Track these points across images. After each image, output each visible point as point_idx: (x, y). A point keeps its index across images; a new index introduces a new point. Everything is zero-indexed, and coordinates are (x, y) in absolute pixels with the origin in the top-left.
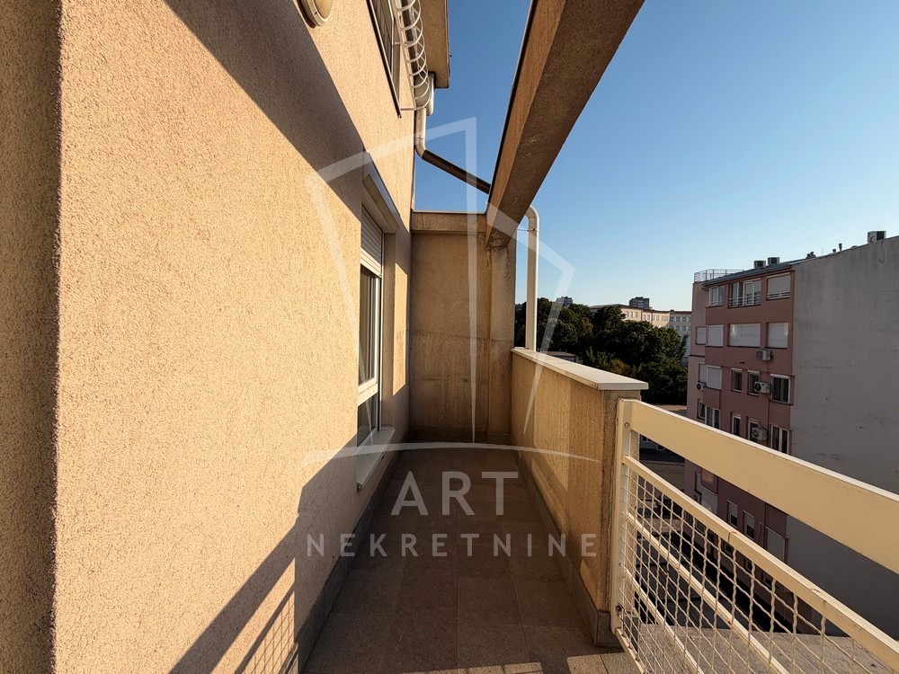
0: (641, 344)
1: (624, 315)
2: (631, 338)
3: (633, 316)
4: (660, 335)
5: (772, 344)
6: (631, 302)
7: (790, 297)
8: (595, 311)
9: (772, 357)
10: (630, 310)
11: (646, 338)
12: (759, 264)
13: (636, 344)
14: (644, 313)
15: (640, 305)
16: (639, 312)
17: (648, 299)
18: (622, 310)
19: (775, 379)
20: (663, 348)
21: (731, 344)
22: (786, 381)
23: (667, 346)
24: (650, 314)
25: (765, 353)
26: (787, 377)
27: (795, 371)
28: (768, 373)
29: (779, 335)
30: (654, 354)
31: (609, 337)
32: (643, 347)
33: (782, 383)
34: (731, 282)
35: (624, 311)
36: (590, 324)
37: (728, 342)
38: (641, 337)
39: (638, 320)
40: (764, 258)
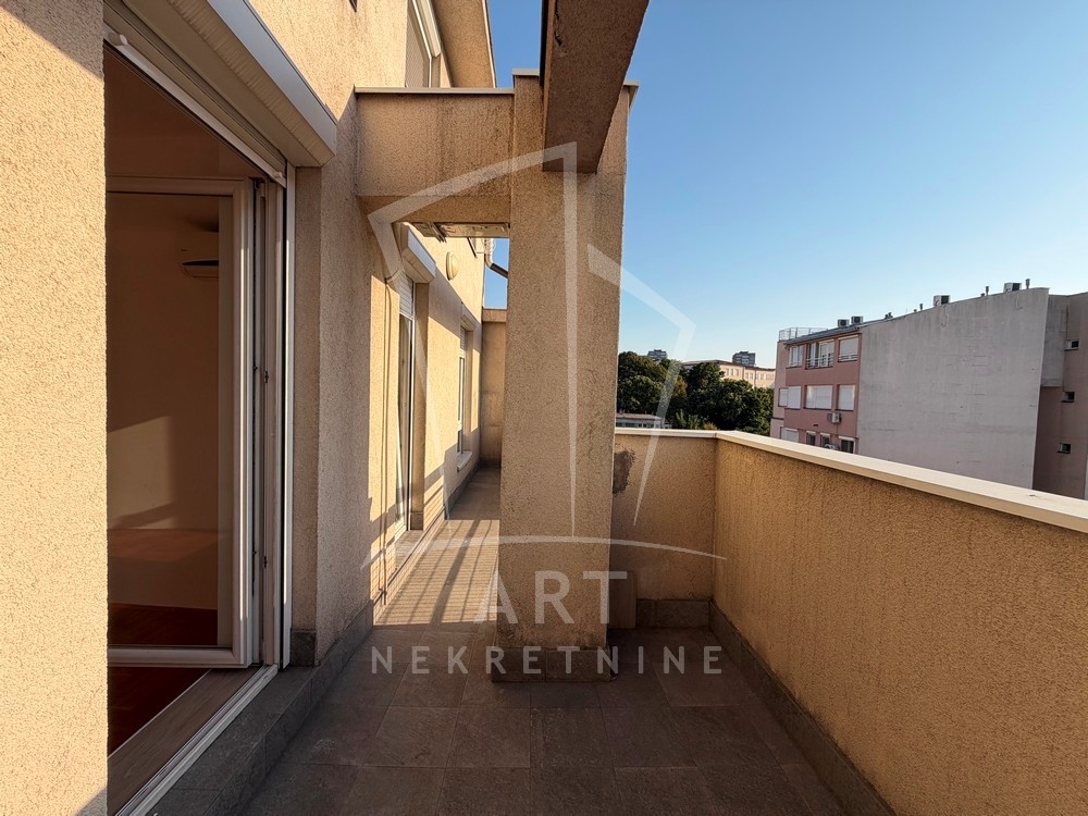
0: (737, 406)
1: (723, 373)
2: (727, 399)
3: (732, 374)
4: (759, 396)
5: (842, 407)
6: (735, 357)
7: (857, 359)
8: (690, 367)
9: (840, 419)
10: (730, 367)
11: (744, 400)
12: (843, 323)
13: (732, 405)
14: (746, 371)
15: (745, 361)
16: (741, 369)
17: (754, 355)
18: (721, 366)
19: (843, 441)
20: (762, 411)
21: (808, 406)
22: (852, 442)
23: (766, 409)
24: (753, 372)
25: (834, 415)
26: (852, 439)
27: (860, 433)
28: (837, 436)
29: (847, 399)
30: (752, 417)
31: (703, 398)
32: (739, 410)
33: (849, 444)
34: (809, 342)
35: (723, 368)
36: (683, 383)
37: (805, 403)
38: (738, 398)
39: (738, 379)
40: (848, 317)
